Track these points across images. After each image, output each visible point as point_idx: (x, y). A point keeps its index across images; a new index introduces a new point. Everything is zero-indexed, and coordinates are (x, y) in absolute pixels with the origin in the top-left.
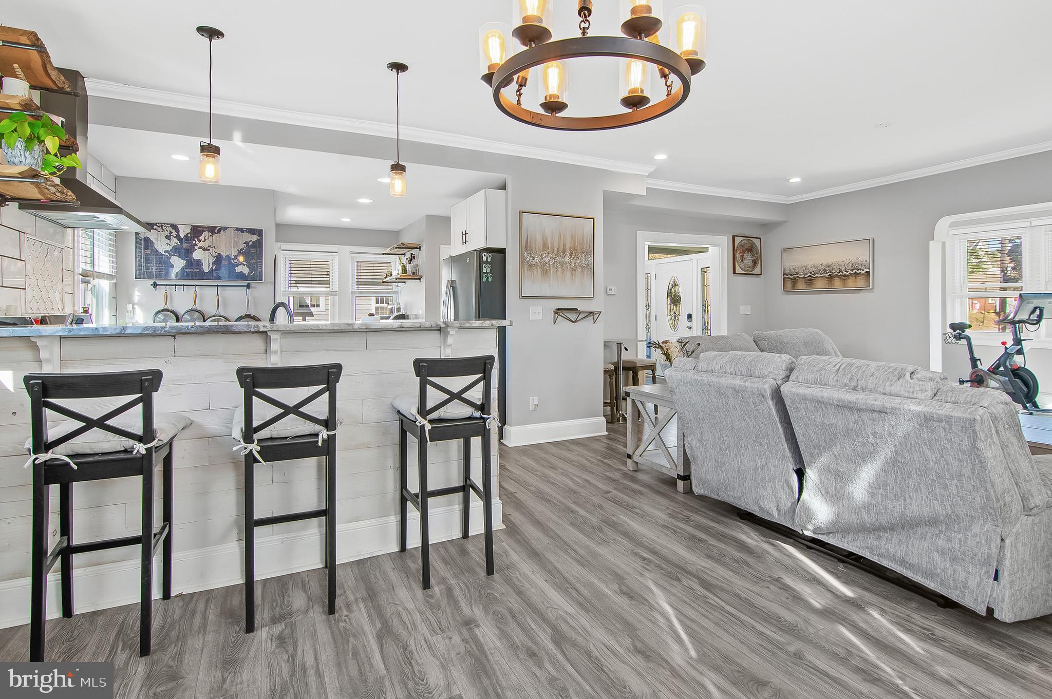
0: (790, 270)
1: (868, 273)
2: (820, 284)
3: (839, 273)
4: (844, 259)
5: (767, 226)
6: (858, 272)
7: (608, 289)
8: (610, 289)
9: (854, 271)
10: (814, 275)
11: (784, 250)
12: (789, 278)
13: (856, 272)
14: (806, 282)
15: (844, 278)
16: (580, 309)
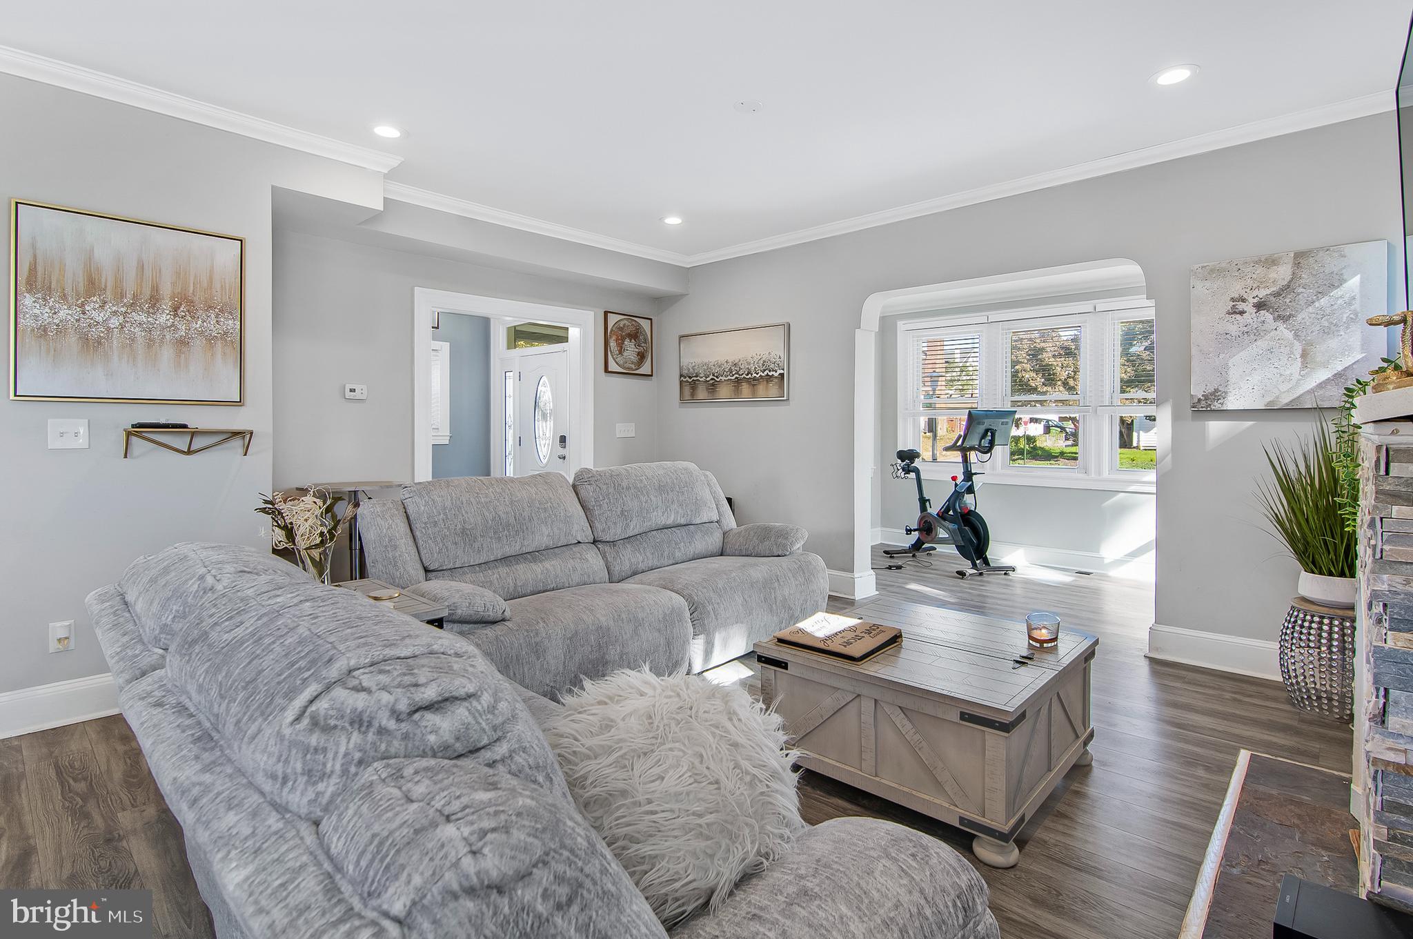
0: (689, 370)
1: (782, 375)
2: (724, 391)
3: (747, 375)
4: (754, 355)
5: (662, 301)
6: (770, 374)
7: (347, 390)
8: (352, 390)
9: (766, 373)
10: (717, 377)
11: (681, 337)
12: (687, 381)
13: (767, 375)
14: (707, 389)
15: (753, 382)
16: (192, 424)
